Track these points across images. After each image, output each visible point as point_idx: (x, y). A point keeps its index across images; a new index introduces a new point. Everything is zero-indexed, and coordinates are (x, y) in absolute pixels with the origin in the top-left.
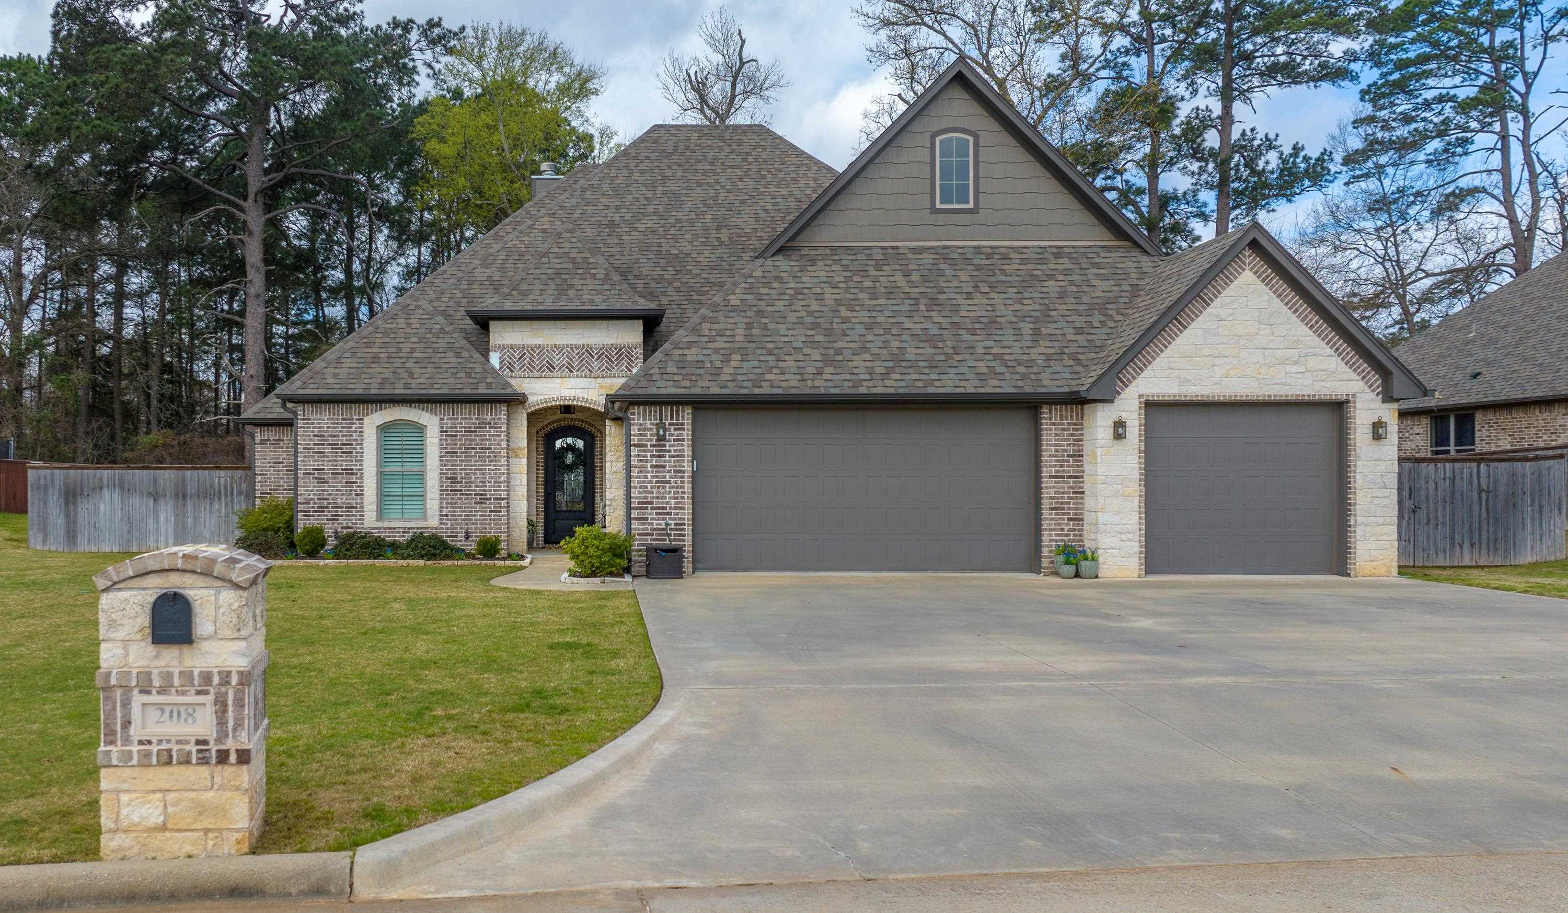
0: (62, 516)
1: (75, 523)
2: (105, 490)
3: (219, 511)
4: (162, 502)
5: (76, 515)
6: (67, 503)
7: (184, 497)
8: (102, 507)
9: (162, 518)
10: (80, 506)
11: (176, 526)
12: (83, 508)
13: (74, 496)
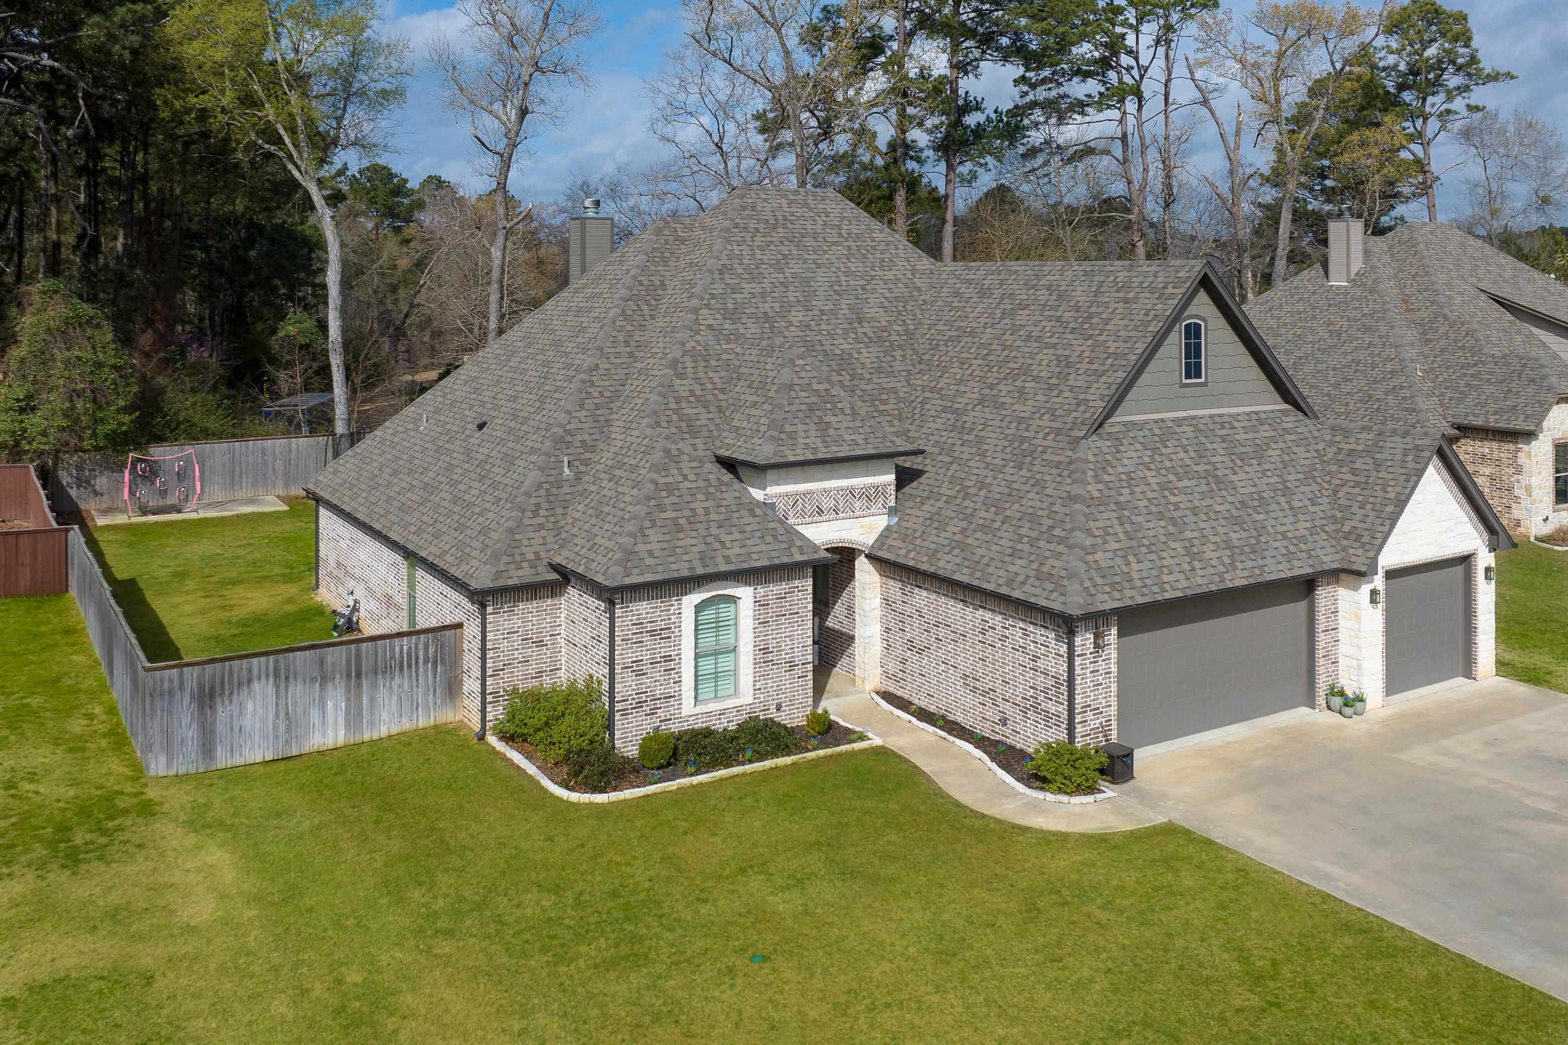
0: (195, 726)
1: (213, 732)
2: (256, 685)
3: (401, 686)
4: (330, 686)
5: (214, 721)
6: (201, 708)
7: (359, 675)
8: (250, 706)
9: (330, 705)
10: (220, 709)
11: (348, 713)
12: (222, 713)
13: (212, 697)
